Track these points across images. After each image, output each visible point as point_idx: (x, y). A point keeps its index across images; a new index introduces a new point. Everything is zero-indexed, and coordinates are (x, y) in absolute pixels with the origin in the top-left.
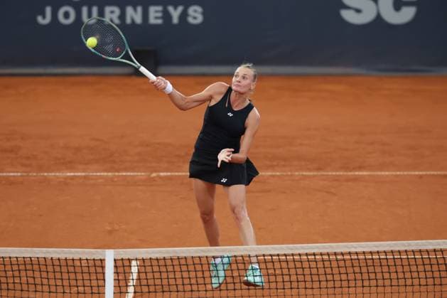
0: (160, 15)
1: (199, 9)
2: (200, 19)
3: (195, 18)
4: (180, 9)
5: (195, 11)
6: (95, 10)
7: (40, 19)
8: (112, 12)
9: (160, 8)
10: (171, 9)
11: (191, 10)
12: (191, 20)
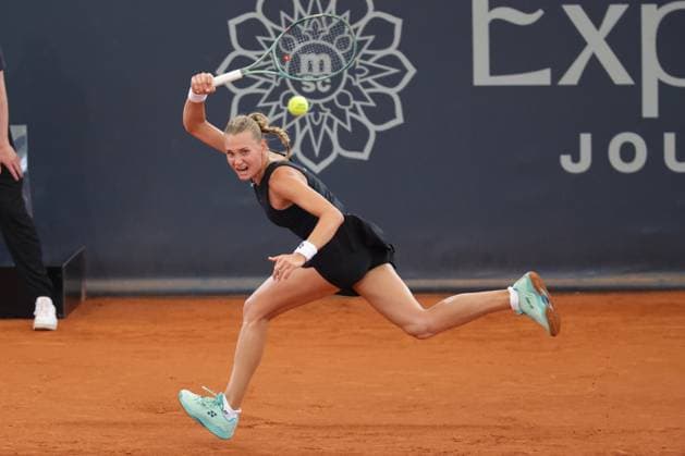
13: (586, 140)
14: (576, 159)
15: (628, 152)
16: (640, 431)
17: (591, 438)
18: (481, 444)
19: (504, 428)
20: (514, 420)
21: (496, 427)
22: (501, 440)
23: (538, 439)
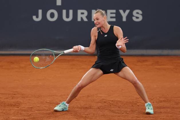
0: (114, 15)
1: (140, 12)
2: (141, 18)
3: (137, 18)
4: (128, 11)
5: (138, 13)
6: (71, 12)
7: (34, 18)
8: (82, 13)
9: (114, 11)
10: (121, 11)
11: (135, 13)
12: (134, 19)
13: (40, 12)
14: (37, 17)
15: (52, 15)
16: (54, 95)
17: (39, 98)
18: (8, 99)
19: (15, 94)
20: (17, 92)
21: (12, 94)
22: (14, 98)
23: (24, 98)
